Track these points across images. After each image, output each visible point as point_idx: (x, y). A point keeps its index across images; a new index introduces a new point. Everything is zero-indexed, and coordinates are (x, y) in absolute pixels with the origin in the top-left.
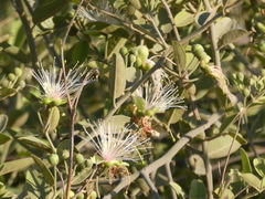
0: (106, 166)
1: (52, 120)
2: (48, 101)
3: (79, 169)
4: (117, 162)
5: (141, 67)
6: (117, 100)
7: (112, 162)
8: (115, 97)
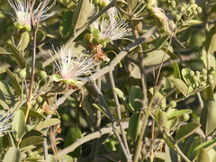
0: (64, 83)
1: (23, 43)
2: (21, 27)
3: (42, 84)
4: (73, 81)
5: (99, 4)
6: (77, 30)
7: (70, 81)
8: (76, 28)
